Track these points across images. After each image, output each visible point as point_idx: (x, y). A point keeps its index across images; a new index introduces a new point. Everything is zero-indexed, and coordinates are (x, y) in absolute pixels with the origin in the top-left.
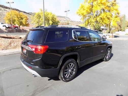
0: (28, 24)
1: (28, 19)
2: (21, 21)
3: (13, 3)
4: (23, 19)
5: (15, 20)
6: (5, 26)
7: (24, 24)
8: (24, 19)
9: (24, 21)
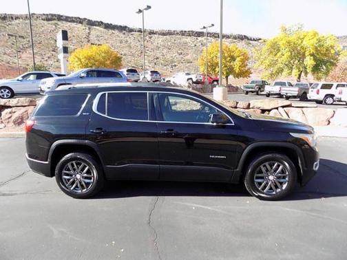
0: (246, 71)
1: (247, 59)
2: (232, 64)
3: (213, 25)
4: (234, 61)
5: (217, 64)
6: (191, 79)
7: (237, 70)
8: (238, 59)
9: (236, 65)
